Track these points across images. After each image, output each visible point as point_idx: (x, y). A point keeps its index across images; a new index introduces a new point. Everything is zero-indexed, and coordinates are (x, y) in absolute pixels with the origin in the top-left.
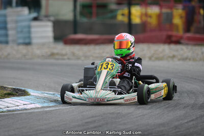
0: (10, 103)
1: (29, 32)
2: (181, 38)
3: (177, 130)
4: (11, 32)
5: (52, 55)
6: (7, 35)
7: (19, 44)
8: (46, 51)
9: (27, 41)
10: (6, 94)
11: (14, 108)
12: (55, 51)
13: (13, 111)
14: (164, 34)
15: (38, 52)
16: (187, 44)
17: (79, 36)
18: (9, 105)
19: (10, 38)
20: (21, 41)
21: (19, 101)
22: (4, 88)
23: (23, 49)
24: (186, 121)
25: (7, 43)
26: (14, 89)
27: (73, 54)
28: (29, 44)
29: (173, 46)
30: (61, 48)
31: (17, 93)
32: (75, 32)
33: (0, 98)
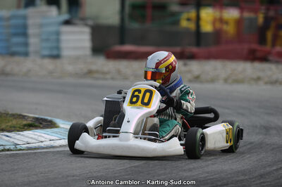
0: (31, 138)
1: (58, 41)
2: (269, 53)
3: (262, 181)
4: (33, 41)
5: (90, 72)
6: (26, 44)
7: (44, 57)
8: (81, 67)
9: (55, 52)
10: (25, 125)
11: (37, 145)
12: (94, 68)
13: (35, 148)
14: (246, 47)
15: (70, 68)
16: (277, 62)
17: (128, 48)
18: (30, 140)
19: (31, 49)
20: (46, 52)
21: (43, 135)
22: (23, 117)
23: (49, 64)
24: (275, 168)
25: (26, 54)
26: (37, 119)
27: (119, 72)
28: (57, 57)
29: (257, 65)
30: (101, 63)
31: (41, 124)
32: (122, 42)
33: (18, 131)
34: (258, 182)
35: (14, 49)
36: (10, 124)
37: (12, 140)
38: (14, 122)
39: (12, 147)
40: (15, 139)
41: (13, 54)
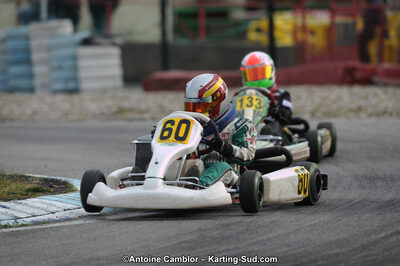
0: (38, 208)
1: (75, 68)
2: (374, 72)
3: (365, 253)
4: (38, 70)
5: (121, 111)
6: (31, 76)
7: (56, 92)
8: (109, 104)
9: (71, 85)
10: (29, 190)
11: (46, 217)
12: (126, 104)
13: (44, 222)
14: (340, 66)
15: (92, 107)
16: (386, 85)
17: (174, 74)
18: (36, 212)
19: (38, 81)
20: (59, 86)
21: (55, 203)
22: (27, 179)
23: (63, 102)
25: (31, 90)
26: (46, 181)
27: (161, 108)
28: (75, 91)
29: (358, 90)
30: (137, 97)
31: (51, 187)
32: (166, 67)
33: (19, 199)
34: (360, 255)
35: (13, 83)
36: (7, 190)
37: (10, 212)
38: (13, 186)
39: (11, 222)
40: (15, 210)
41: (12, 90)
